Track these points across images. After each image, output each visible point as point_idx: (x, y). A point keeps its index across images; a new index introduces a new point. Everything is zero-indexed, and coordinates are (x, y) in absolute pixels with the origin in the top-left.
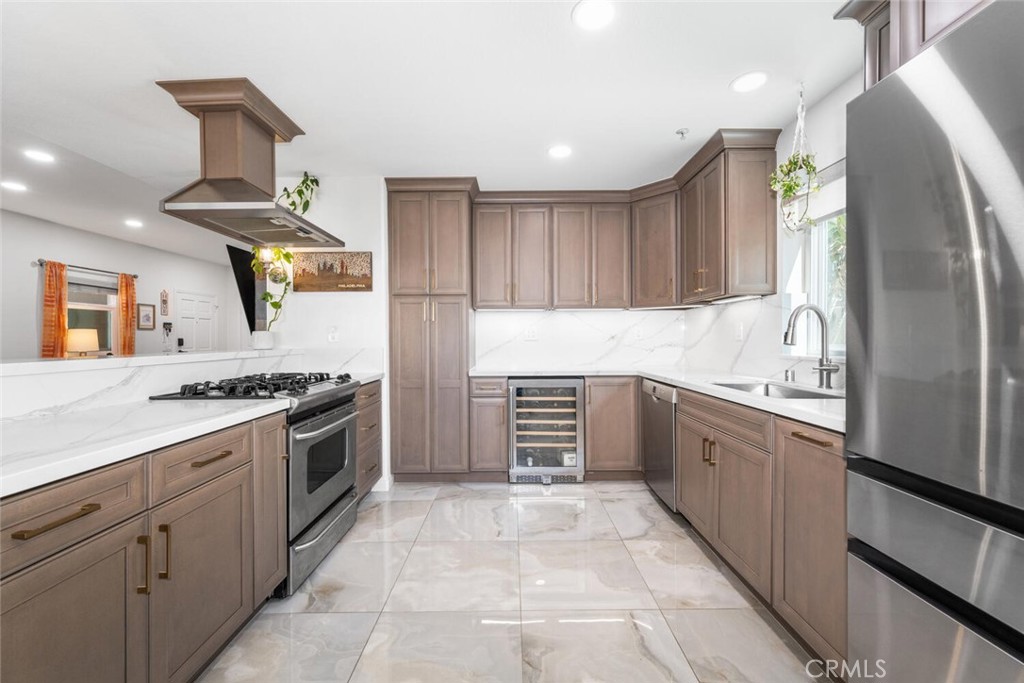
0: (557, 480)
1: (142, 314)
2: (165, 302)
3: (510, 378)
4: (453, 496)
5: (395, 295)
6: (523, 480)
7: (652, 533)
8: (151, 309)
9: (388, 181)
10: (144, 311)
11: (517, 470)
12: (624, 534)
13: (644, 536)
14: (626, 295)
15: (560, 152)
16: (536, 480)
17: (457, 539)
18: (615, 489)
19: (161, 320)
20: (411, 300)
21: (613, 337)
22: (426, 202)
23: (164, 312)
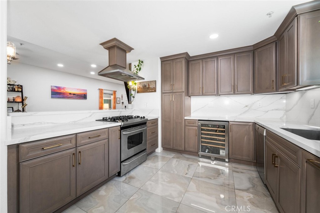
0: (216, 159)
1: (118, 100)
2: (122, 97)
3: (199, 120)
4: (178, 158)
5: (162, 93)
6: (203, 157)
7: (251, 190)
8: (119, 99)
9: (161, 58)
10: (118, 99)
11: (201, 153)
12: (236, 187)
13: (247, 190)
14: (251, 90)
15: (214, 36)
16: (209, 158)
17: (172, 172)
18: (241, 167)
19: (121, 101)
20: (167, 94)
21: (247, 106)
22: (172, 63)
23: (122, 100)
